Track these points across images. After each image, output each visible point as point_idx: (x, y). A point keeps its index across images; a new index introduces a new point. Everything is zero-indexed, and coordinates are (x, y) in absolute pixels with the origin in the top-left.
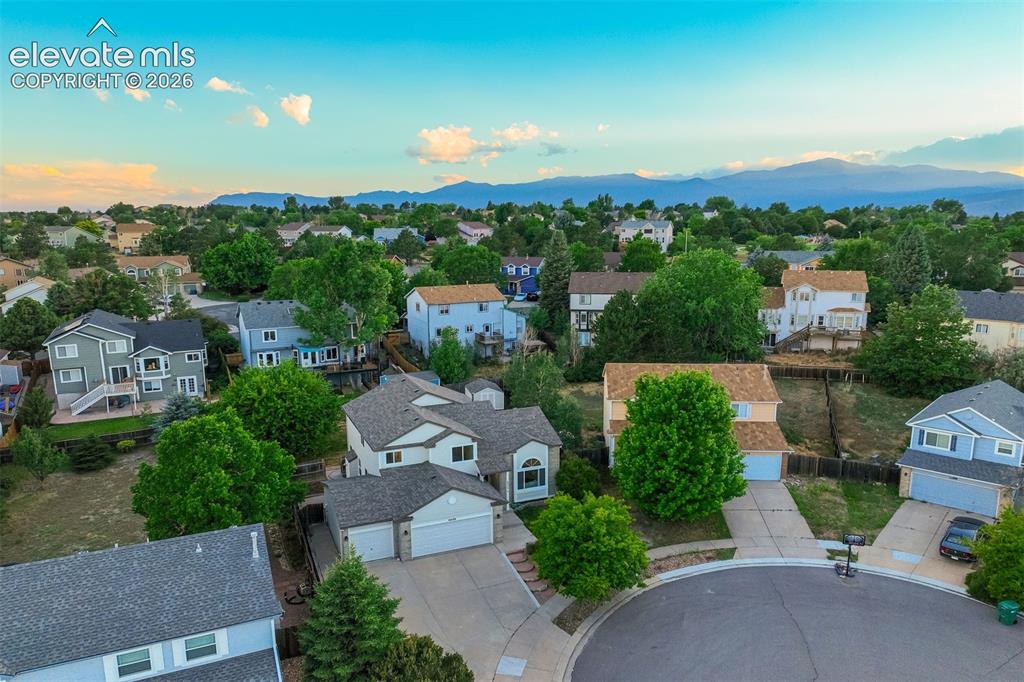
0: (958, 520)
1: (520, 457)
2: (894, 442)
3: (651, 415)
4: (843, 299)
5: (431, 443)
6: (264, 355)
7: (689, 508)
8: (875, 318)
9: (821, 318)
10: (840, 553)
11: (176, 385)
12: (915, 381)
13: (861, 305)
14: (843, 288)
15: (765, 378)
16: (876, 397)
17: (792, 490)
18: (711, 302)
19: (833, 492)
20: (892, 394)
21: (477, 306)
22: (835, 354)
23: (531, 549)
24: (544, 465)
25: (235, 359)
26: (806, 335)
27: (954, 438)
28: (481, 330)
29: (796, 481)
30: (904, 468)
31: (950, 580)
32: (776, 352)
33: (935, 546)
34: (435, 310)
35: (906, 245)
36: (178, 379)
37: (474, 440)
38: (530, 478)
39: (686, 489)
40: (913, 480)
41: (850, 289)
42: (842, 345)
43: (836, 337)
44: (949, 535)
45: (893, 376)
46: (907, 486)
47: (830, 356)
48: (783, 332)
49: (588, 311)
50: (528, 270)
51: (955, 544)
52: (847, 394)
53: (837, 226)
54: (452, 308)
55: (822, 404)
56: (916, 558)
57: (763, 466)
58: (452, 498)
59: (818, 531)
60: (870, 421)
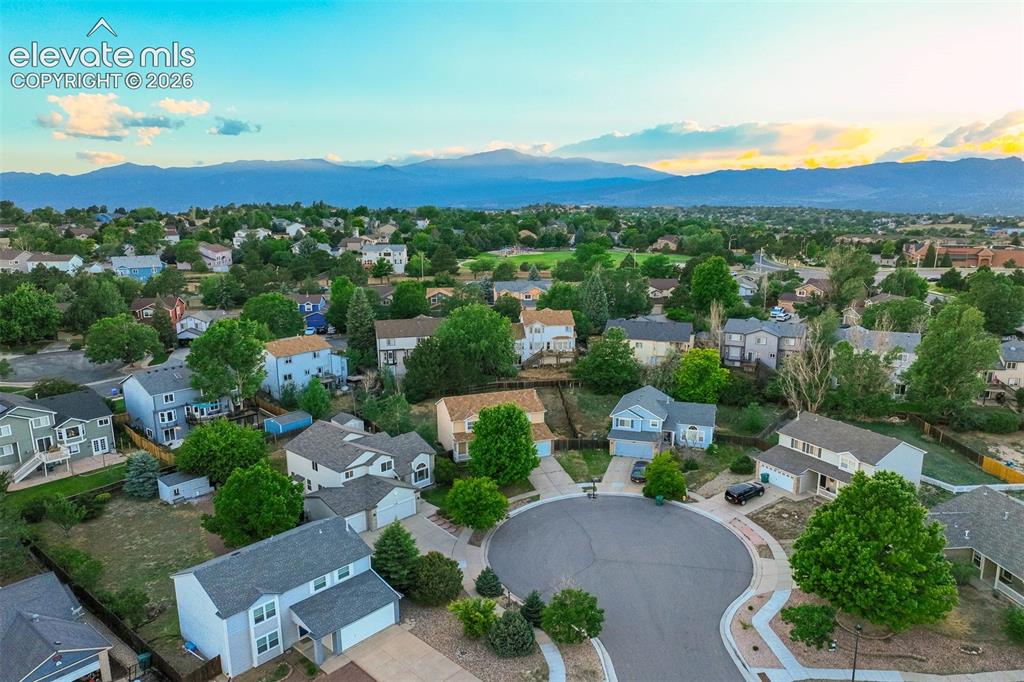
0: (638, 463)
1: (415, 464)
2: (602, 423)
3: (492, 430)
4: (560, 330)
5: (369, 463)
6: (166, 414)
7: (516, 477)
8: (581, 341)
9: (548, 344)
10: (590, 488)
11: (90, 446)
12: (608, 385)
13: (571, 334)
14: (560, 323)
15: (535, 397)
16: (588, 396)
17: (558, 460)
18: (484, 343)
19: (578, 458)
20: (596, 393)
21: (312, 354)
22: (559, 366)
23: (439, 513)
24: (428, 466)
25: (122, 418)
26: (540, 355)
27: (632, 421)
28: (315, 372)
29: (559, 455)
30: (611, 440)
31: (636, 491)
32: (523, 369)
33: (629, 478)
34: (282, 361)
35: (593, 287)
36: (92, 441)
37: (392, 457)
38: (421, 475)
39: (513, 468)
40: (615, 445)
41: (564, 324)
42: (563, 361)
43: (559, 355)
44: (634, 471)
45: (596, 383)
46: (613, 450)
47: (557, 368)
48: (526, 355)
49: (393, 350)
50: (311, 307)
51: (638, 475)
52: (572, 395)
53: (530, 236)
54: (293, 359)
55: (559, 404)
56: (622, 485)
57: (543, 447)
58: (396, 492)
59: (576, 479)
60: (588, 413)
